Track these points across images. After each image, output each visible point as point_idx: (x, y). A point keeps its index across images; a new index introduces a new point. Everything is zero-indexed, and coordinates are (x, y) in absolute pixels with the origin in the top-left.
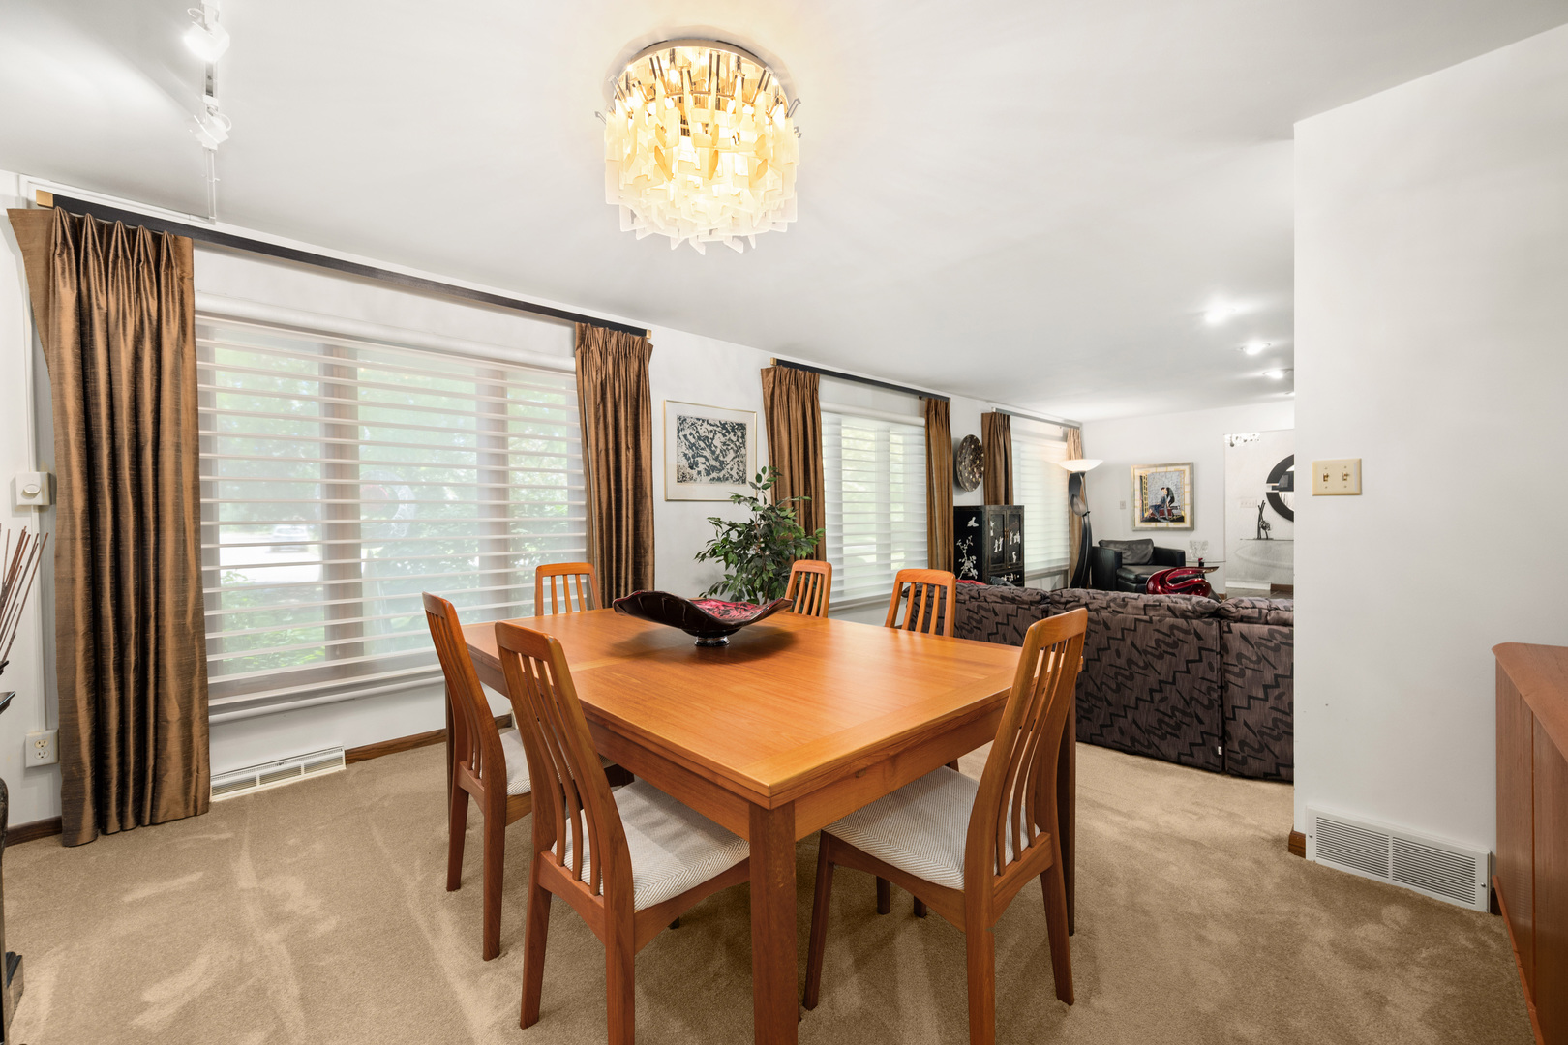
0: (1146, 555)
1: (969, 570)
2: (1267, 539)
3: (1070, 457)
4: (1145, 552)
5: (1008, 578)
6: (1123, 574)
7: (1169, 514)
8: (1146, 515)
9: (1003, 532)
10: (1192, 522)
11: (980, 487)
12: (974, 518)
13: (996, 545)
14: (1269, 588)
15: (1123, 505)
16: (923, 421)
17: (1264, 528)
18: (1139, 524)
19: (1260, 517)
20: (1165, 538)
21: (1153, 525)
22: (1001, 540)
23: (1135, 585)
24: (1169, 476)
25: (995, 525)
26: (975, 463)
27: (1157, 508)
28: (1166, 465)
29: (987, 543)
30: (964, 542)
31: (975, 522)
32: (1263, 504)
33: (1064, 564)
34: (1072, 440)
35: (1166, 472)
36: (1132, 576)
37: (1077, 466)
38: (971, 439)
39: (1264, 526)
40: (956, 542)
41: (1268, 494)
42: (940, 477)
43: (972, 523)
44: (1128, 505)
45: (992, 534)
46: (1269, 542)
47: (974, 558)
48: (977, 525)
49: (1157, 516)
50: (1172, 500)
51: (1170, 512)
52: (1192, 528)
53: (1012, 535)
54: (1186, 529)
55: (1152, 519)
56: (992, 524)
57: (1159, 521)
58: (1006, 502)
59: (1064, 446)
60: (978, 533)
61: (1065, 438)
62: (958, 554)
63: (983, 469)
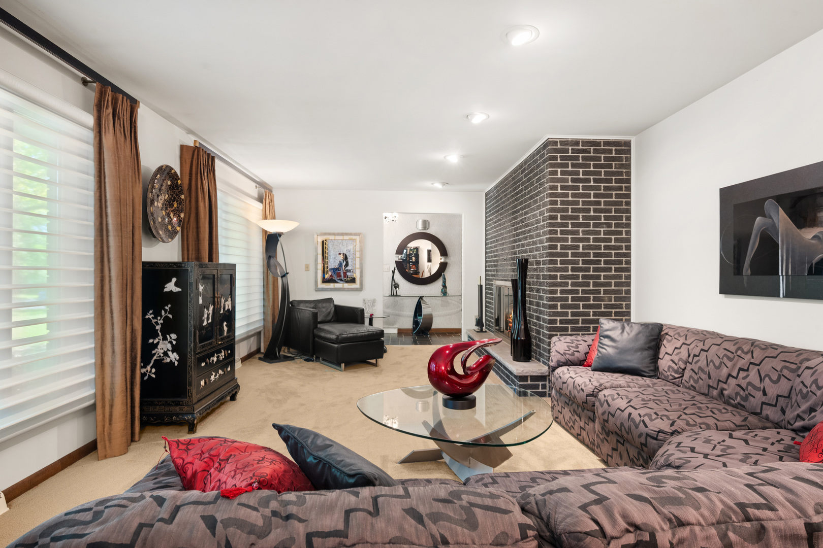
0: (329, 313)
1: (166, 354)
2: (397, 295)
3: (265, 218)
4: (329, 310)
5: (218, 357)
6: (323, 334)
7: (344, 277)
8: (327, 276)
9: (214, 297)
10: (361, 284)
11: (177, 239)
12: (174, 280)
13: (206, 316)
14: (396, 331)
15: (307, 268)
16: (90, 120)
17: (396, 288)
18: (321, 285)
19: (393, 279)
20: (344, 298)
21: (332, 285)
22: (211, 308)
23: (336, 346)
24: (345, 243)
25: (205, 289)
26: (172, 206)
27: (335, 270)
28: (343, 234)
29: (191, 312)
30: (157, 314)
31: (176, 284)
32: (395, 269)
33: (259, 325)
34: (267, 201)
35: (342, 240)
36: (333, 337)
37: (273, 227)
38: (165, 171)
39: (395, 286)
40: (144, 313)
41: (396, 261)
42: (120, 215)
43: (171, 287)
44: (312, 268)
45: (201, 302)
46: (396, 298)
47: (174, 336)
48: (179, 290)
49: (335, 278)
50: (347, 265)
51: (345, 274)
52: (360, 289)
53: (223, 301)
54: (356, 290)
55: (331, 280)
56: (201, 288)
57: (337, 282)
58: (211, 259)
59: (260, 206)
60: (178, 301)
61: (260, 199)
62: (149, 330)
63: (182, 215)
